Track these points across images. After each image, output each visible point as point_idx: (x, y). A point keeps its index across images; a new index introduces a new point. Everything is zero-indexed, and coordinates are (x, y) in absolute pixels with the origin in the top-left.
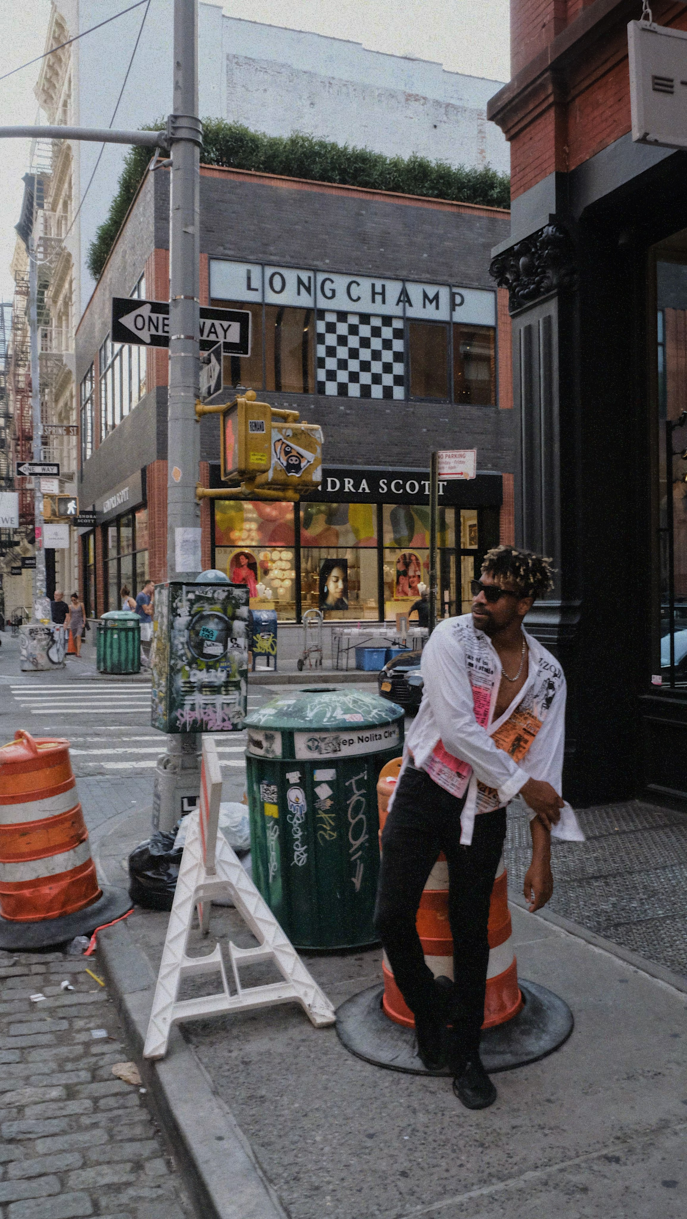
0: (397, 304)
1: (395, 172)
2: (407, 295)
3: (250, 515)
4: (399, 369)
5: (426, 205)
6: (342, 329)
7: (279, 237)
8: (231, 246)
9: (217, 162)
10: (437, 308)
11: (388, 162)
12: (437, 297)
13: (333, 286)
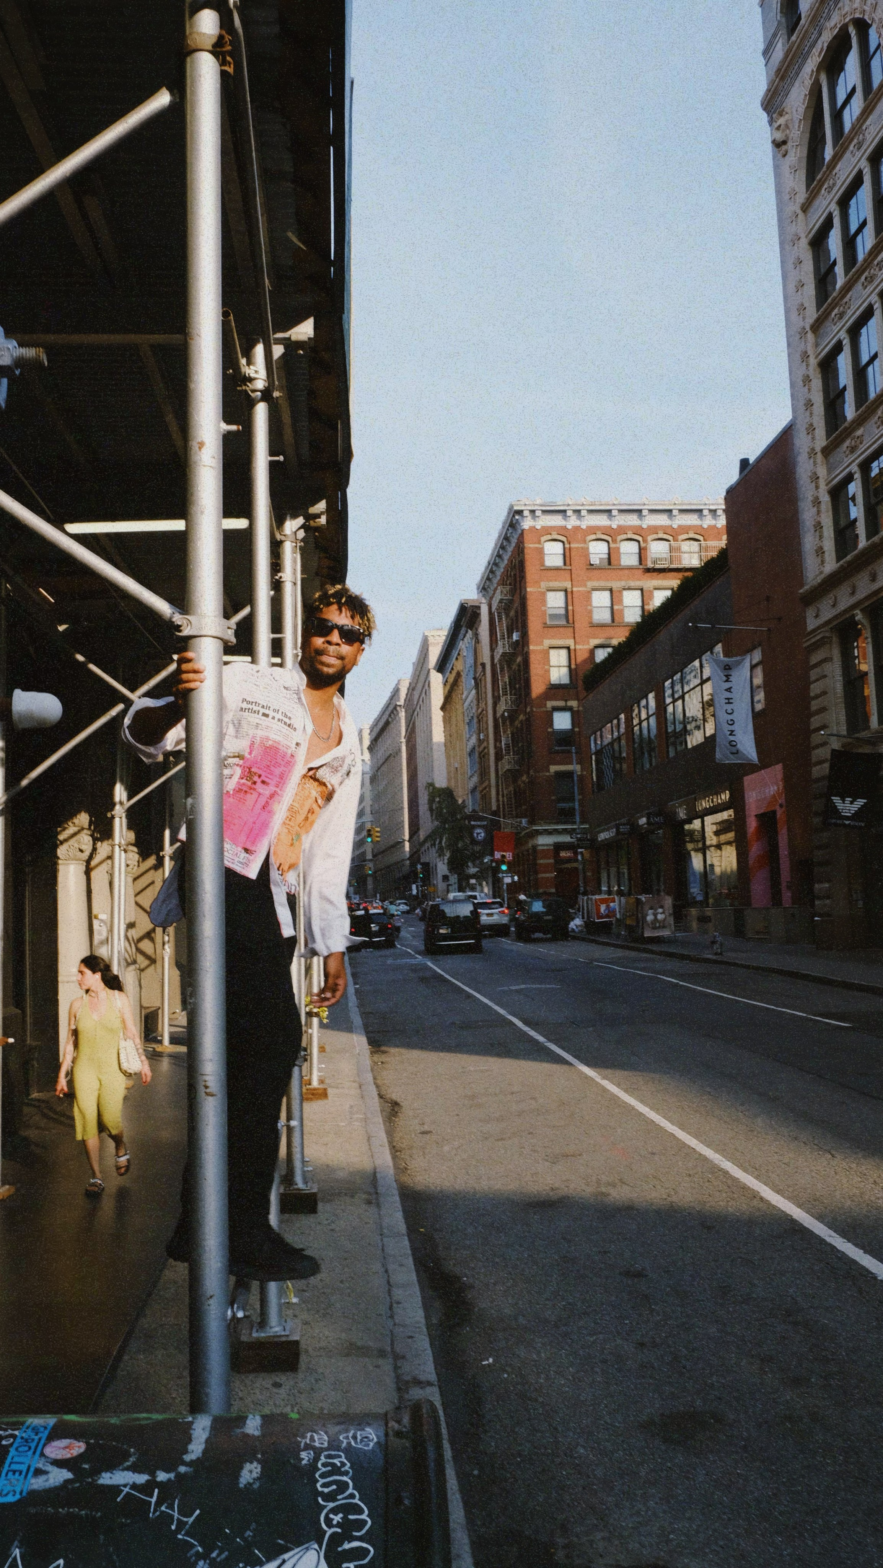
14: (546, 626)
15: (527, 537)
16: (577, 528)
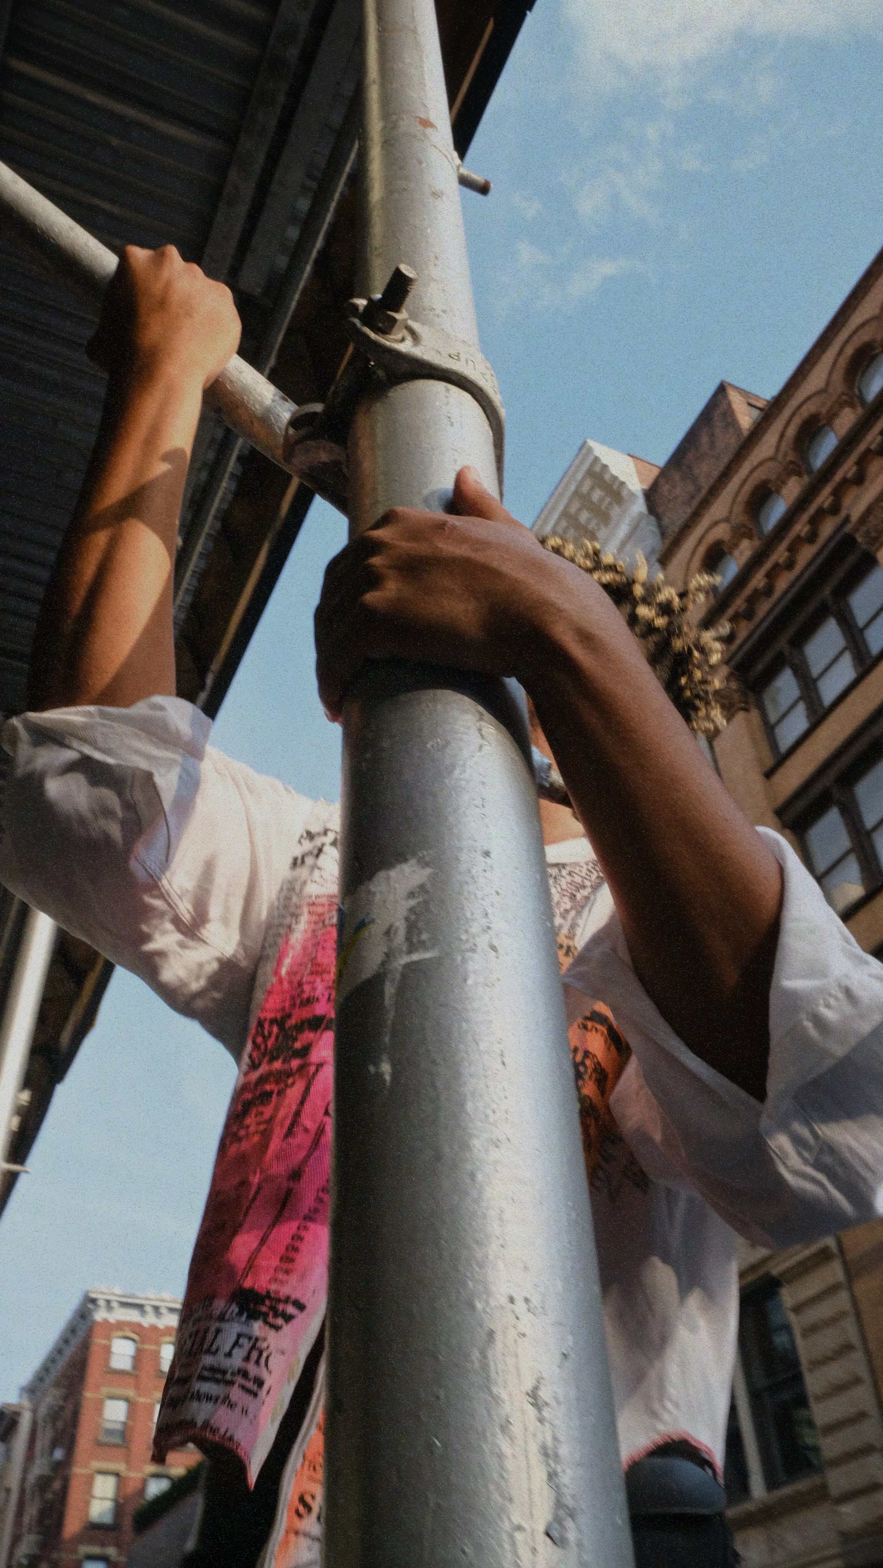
14: (99, 1444)
15: (97, 1331)
16: (154, 1328)
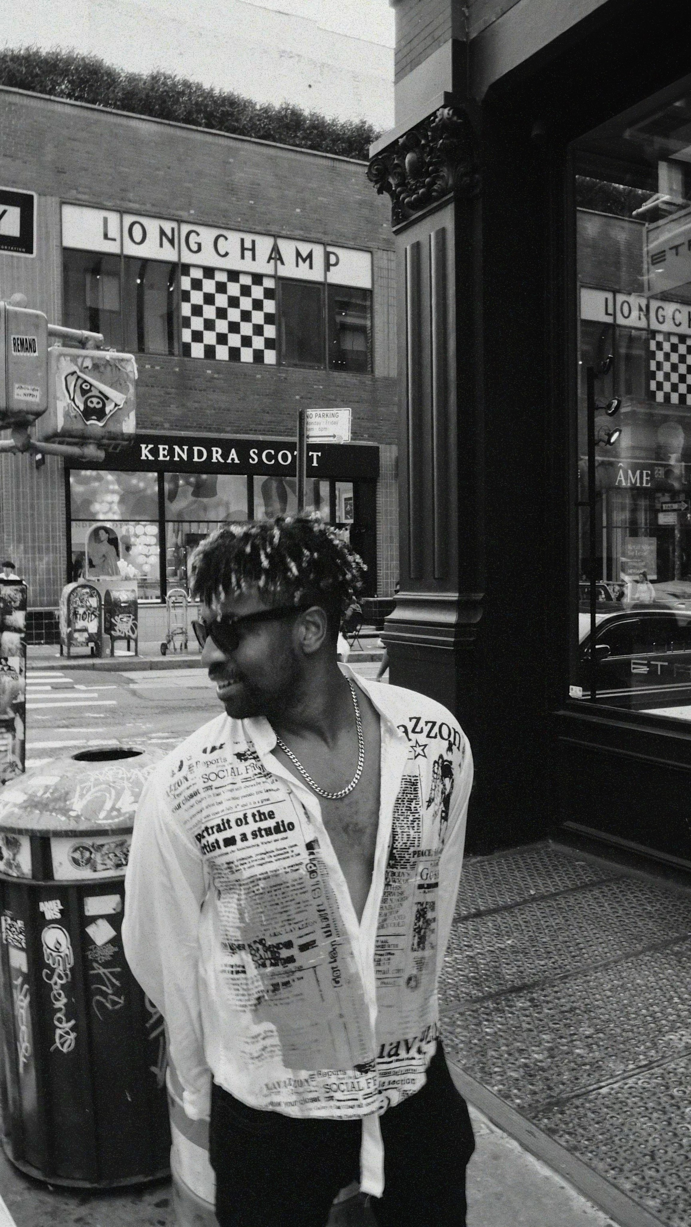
0: (268, 262)
1: (266, 118)
2: (279, 252)
3: (111, 487)
4: (270, 331)
5: (298, 157)
6: (209, 286)
7: (139, 182)
8: (87, 190)
9: (69, 96)
10: (311, 267)
11: (258, 107)
12: (310, 256)
13: (198, 240)
